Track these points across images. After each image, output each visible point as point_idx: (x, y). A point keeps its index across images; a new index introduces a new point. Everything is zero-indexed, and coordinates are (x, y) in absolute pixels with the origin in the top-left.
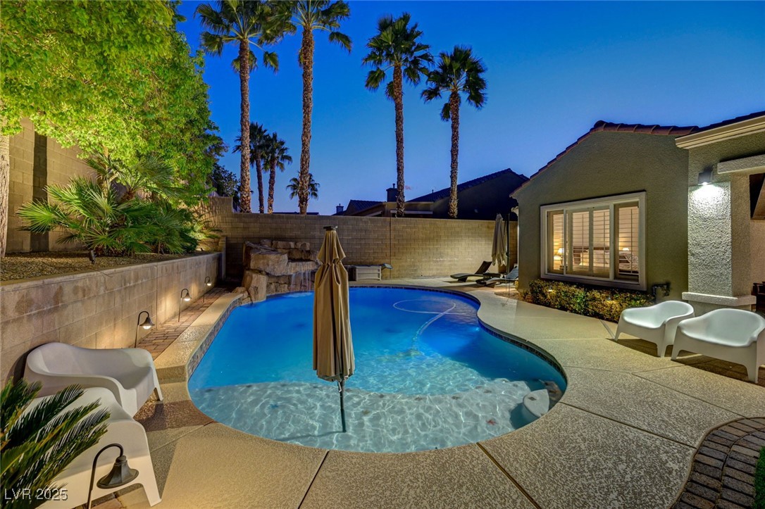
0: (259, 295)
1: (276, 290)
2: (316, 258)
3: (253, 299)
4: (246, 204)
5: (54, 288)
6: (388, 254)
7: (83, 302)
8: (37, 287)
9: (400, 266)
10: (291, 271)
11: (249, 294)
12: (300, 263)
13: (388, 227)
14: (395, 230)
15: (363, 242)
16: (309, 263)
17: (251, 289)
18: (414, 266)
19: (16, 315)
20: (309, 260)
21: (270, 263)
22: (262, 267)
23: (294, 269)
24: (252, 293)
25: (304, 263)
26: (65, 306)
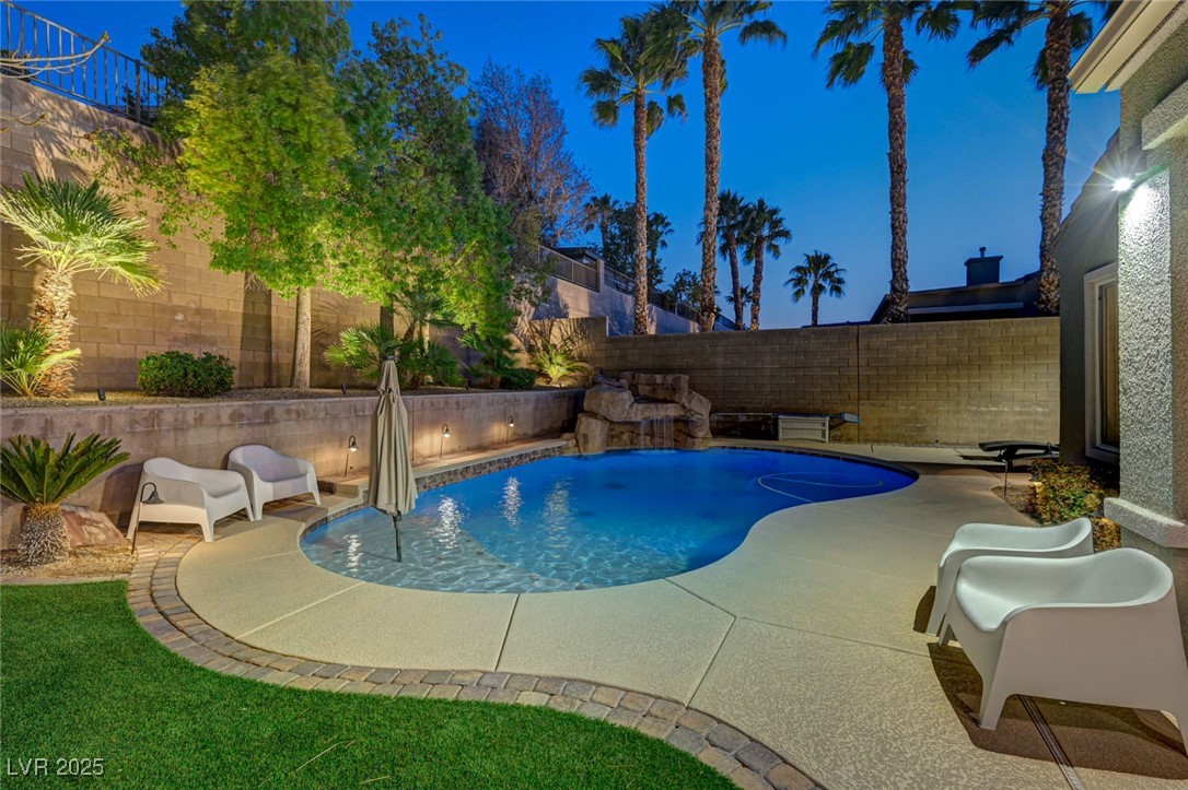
0: (590, 446)
1: (632, 443)
2: (681, 399)
3: (582, 449)
4: (640, 323)
5: (264, 409)
6: (854, 395)
7: (297, 421)
8: (248, 406)
9: (880, 420)
10: (636, 415)
11: (577, 442)
12: (652, 406)
13: (853, 346)
14: (868, 348)
15: (800, 373)
16: (669, 405)
17: (580, 437)
18: (917, 420)
19: (229, 422)
20: (672, 402)
21: (603, 404)
22: (594, 409)
23: (639, 413)
24: (581, 441)
25: (660, 405)
26: (276, 422)
